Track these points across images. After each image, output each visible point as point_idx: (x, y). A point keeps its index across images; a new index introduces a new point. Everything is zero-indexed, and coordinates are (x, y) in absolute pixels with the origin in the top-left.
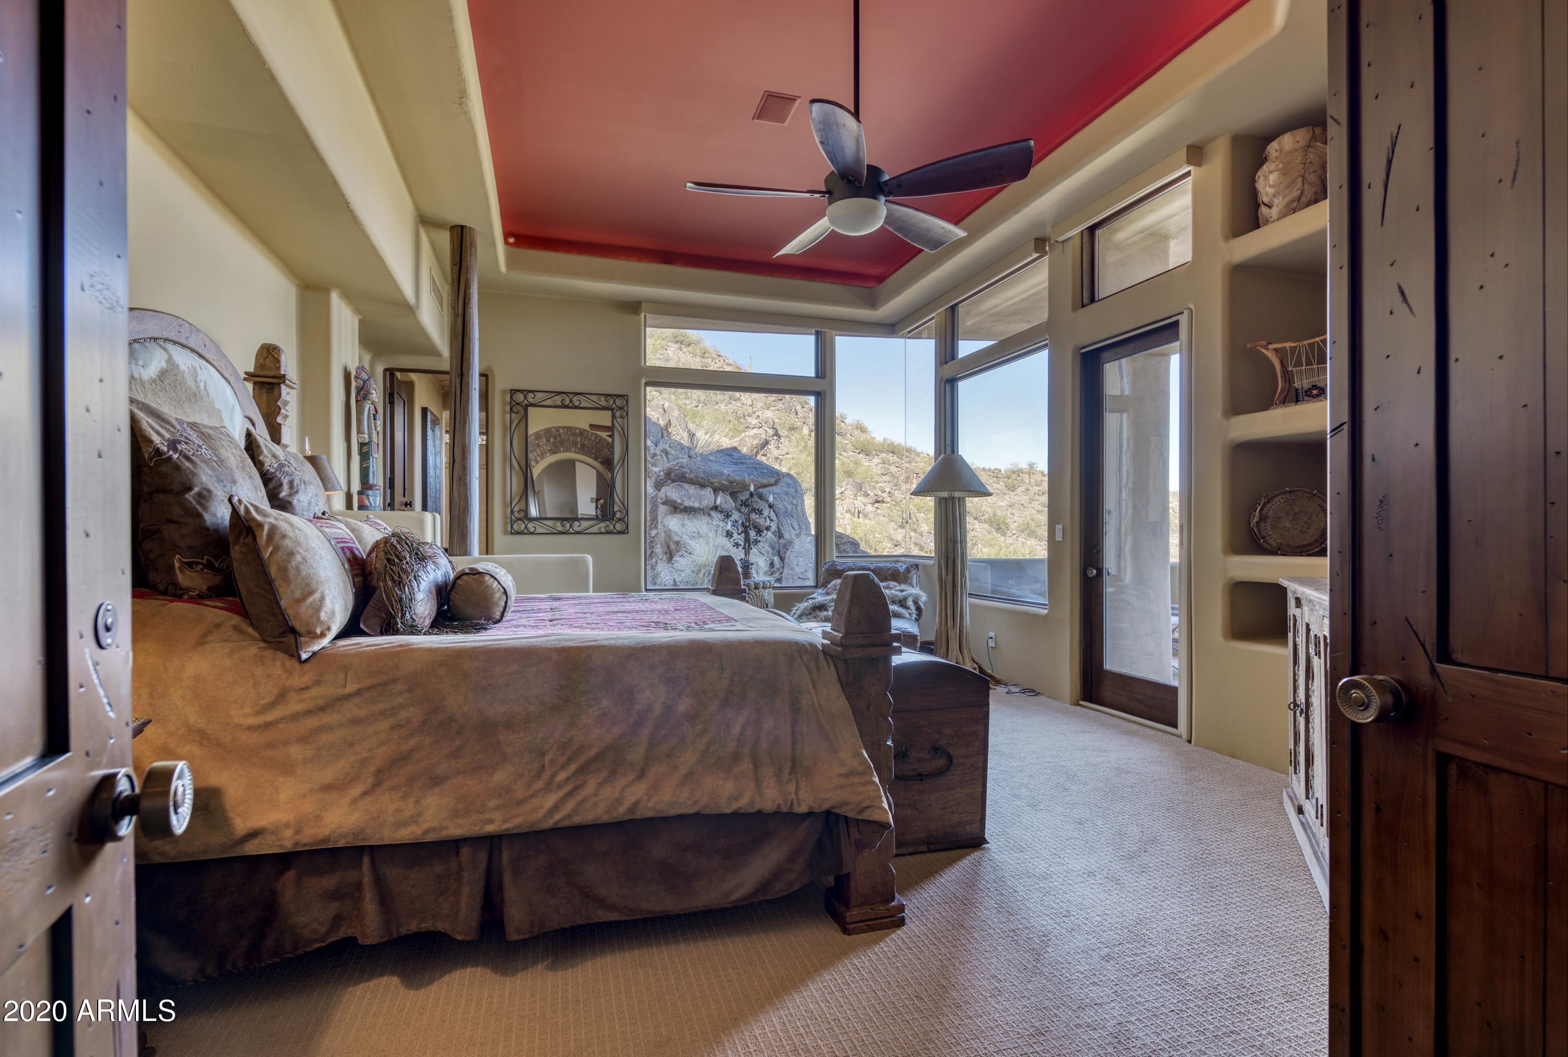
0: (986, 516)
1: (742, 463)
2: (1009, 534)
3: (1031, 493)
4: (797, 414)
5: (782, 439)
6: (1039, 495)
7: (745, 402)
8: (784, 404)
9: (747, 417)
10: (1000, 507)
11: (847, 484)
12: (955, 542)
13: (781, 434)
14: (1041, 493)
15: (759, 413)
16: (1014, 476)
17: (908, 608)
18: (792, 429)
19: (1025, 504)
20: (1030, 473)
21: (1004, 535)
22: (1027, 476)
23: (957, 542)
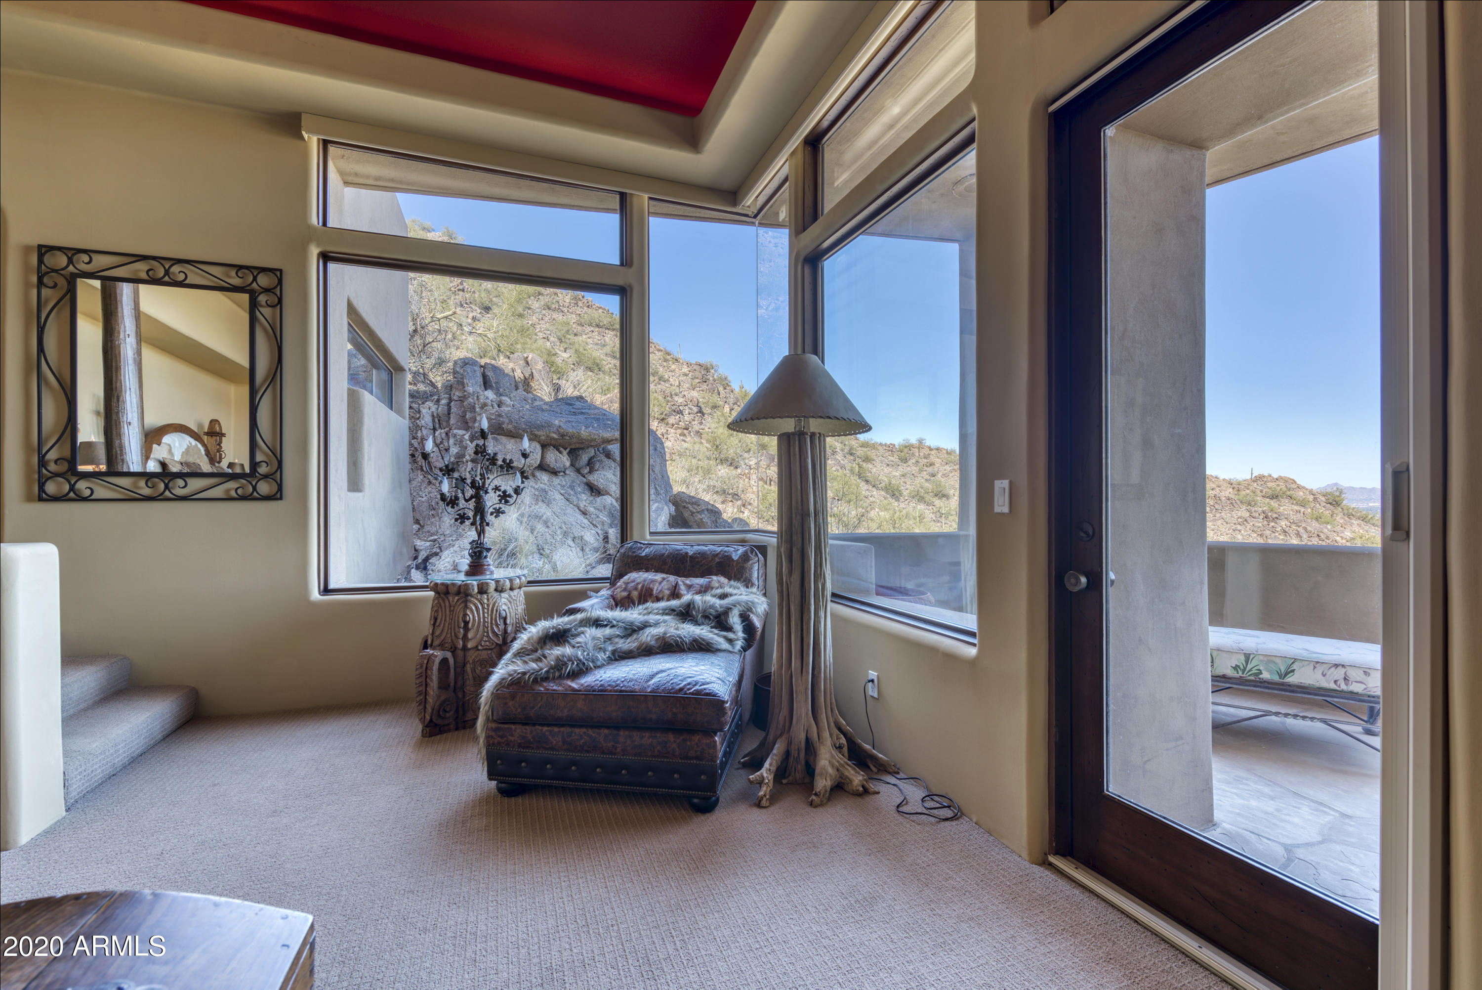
0: (883, 485)
1: (582, 413)
2: (902, 499)
3: (921, 464)
4: (719, 394)
5: (706, 416)
6: (927, 466)
7: (673, 383)
8: (708, 385)
9: (674, 396)
10: (895, 476)
11: (762, 455)
12: (804, 515)
13: (705, 411)
14: (928, 464)
15: (685, 393)
16: (906, 450)
17: (729, 629)
18: (715, 407)
19: (915, 474)
20: (919, 448)
21: (898, 500)
22: (917, 450)
23: (809, 515)
